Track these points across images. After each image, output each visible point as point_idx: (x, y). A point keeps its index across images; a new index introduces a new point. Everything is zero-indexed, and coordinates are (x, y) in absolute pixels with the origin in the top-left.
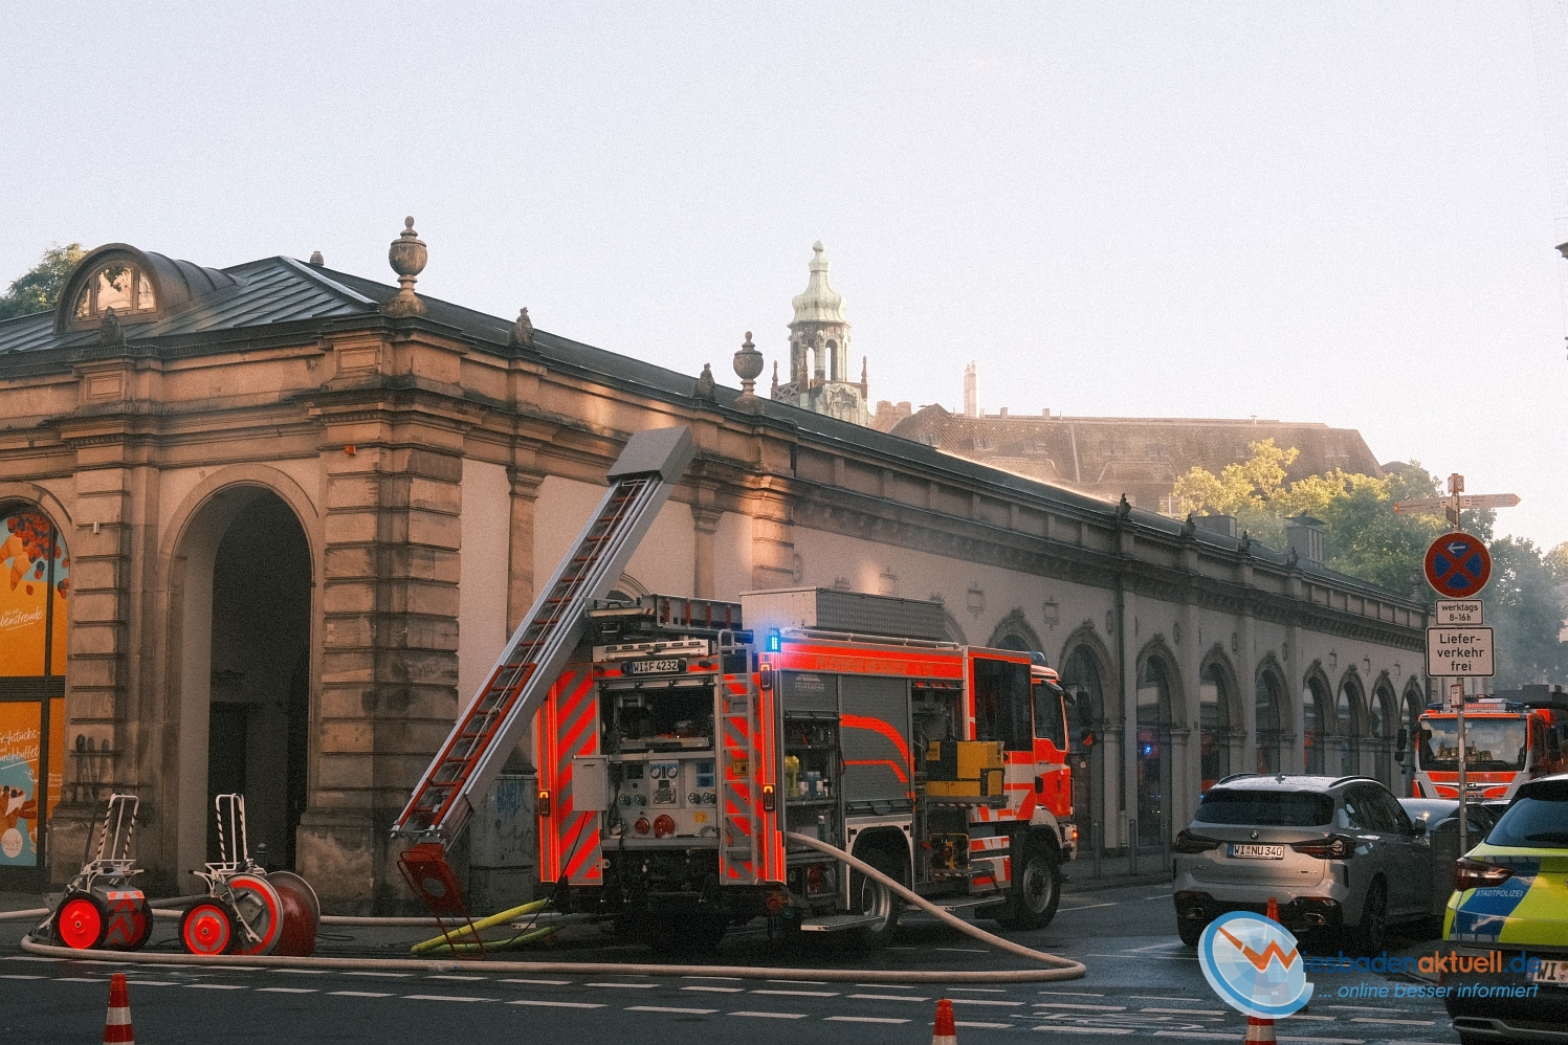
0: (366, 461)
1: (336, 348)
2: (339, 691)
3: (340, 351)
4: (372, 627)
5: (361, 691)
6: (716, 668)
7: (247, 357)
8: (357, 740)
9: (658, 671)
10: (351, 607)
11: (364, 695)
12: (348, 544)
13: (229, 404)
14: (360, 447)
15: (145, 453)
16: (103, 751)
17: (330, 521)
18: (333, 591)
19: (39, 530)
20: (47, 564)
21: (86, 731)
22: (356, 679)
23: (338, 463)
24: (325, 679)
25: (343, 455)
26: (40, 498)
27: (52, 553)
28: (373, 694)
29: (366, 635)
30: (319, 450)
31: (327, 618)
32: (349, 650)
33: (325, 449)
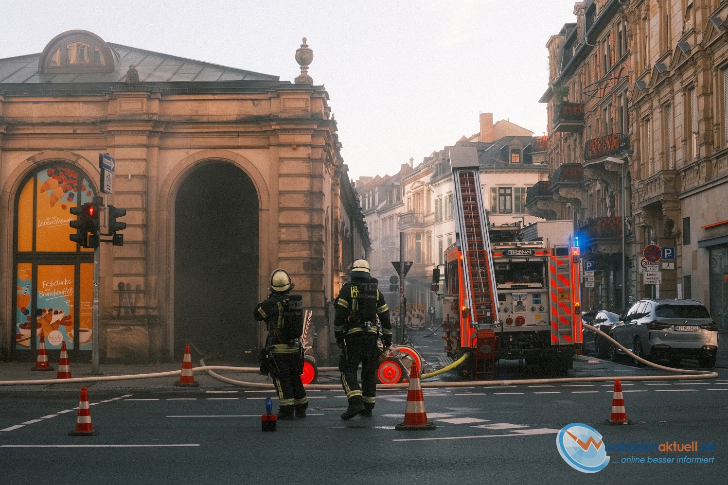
0: (303, 152)
1: (282, 97)
2: (290, 261)
3: (284, 99)
4: (308, 231)
5: (302, 261)
6: (549, 253)
7: (216, 97)
8: (300, 284)
9: (521, 254)
10: (296, 221)
11: (304, 263)
12: (293, 191)
13: (205, 119)
14: (299, 145)
15: (156, 141)
16: (137, 290)
17: (282, 180)
18: (284, 213)
19: (70, 176)
20: (76, 194)
21: (125, 280)
22: (299, 256)
23: (286, 153)
24: (280, 255)
25: (290, 149)
26: (77, 160)
27: (80, 189)
28: (309, 263)
29: (305, 235)
30: (270, 145)
31: (281, 226)
32: (295, 242)
33: (279, 145)
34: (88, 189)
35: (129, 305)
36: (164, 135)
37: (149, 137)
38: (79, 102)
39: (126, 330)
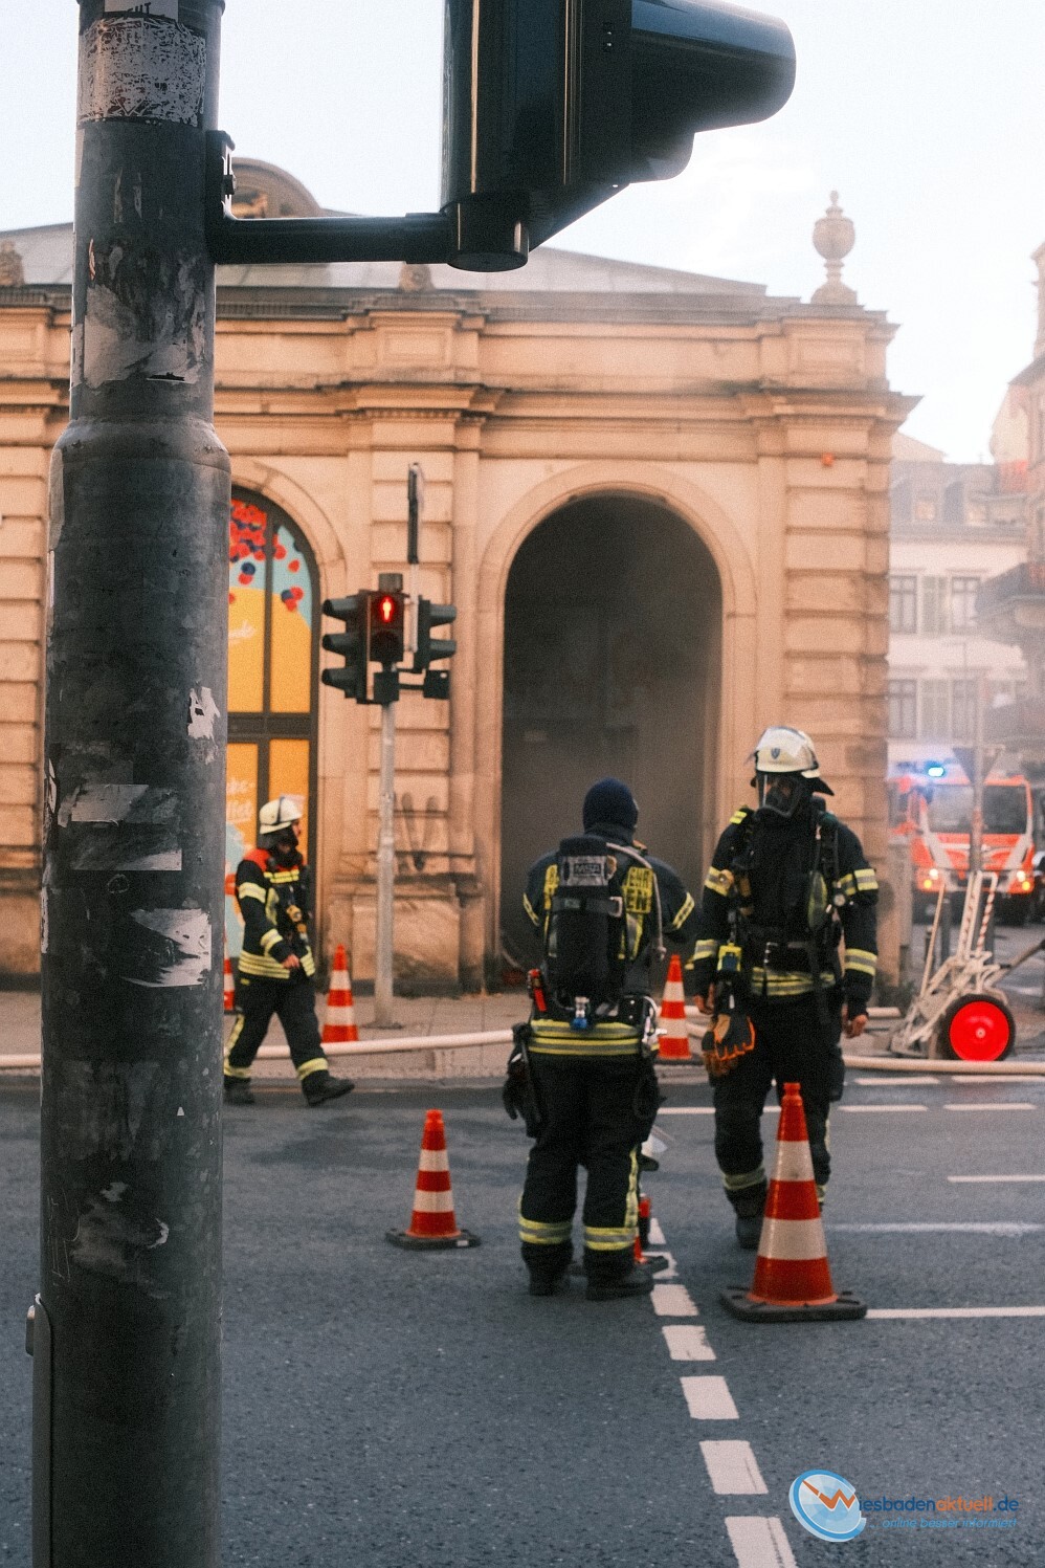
0: (848, 474)
1: (795, 336)
3: (802, 340)
4: (860, 670)
7: (621, 331)
8: (840, 801)
10: (828, 645)
11: (848, 750)
12: (822, 570)
13: (592, 386)
14: (837, 457)
15: (473, 437)
16: (428, 811)
17: (794, 541)
18: (801, 625)
19: (245, 521)
20: (260, 566)
21: (402, 785)
22: (838, 731)
23: (805, 473)
25: (815, 464)
26: (268, 480)
27: (271, 552)
28: (859, 748)
29: (850, 678)
30: (760, 455)
31: (790, 655)
32: (827, 696)
33: (787, 455)
34: (293, 555)
35: (408, 848)
36: (491, 421)
37: (459, 426)
38: (273, 334)
39: (404, 910)
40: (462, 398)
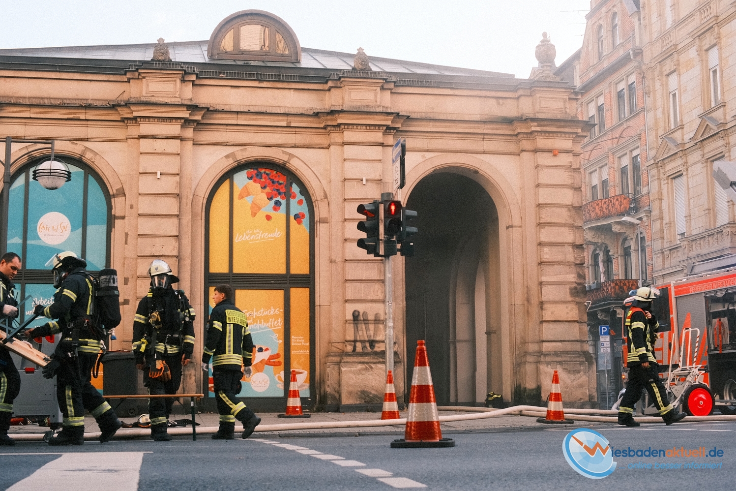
0: (564, 160)
1: (537, 95)
2: (555, 286)
3: (540, 97)
4: (574, 252)
5: (568, 287)
7: (456, 92)
8: (567, 313)
10: (559, 239)
11: (571, 289)
12: (554, 204)
13: (444, 117)
14: (559, 152)
15: (389, 139)
16: (375, 320)
17: (541, 191)
18: (545, 229)
19: (276, 180)
20: (283, 202)
21: (361, 307)
22: (565, 280)
23: (544, 159)
24: (544, 279)
25: (550, 154)
26: (289, 159)
27: (288, 195)
28: (576, 288)
29: (570, 255)
30: (523, 151)
31: (541, 244)
32: (559, 263)
33: (536, 151)
34: (299, 197)
35: (367, 339)
36: (398, 132)
38: (290, 89)
39: (366, 369)
40: (387, 120)
